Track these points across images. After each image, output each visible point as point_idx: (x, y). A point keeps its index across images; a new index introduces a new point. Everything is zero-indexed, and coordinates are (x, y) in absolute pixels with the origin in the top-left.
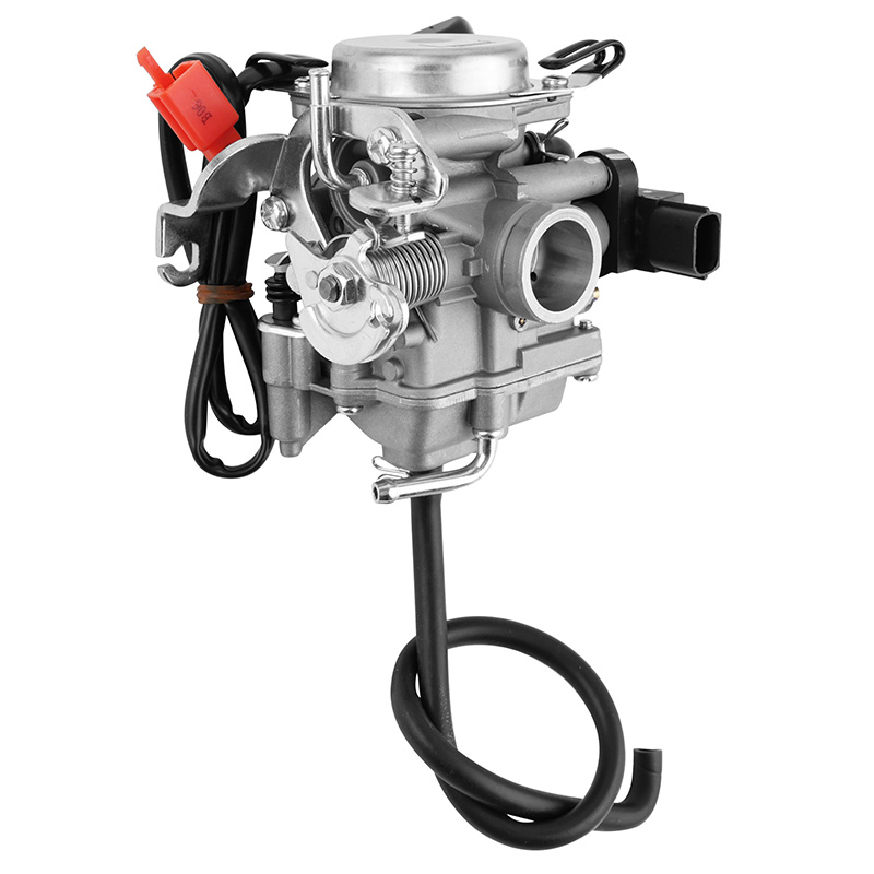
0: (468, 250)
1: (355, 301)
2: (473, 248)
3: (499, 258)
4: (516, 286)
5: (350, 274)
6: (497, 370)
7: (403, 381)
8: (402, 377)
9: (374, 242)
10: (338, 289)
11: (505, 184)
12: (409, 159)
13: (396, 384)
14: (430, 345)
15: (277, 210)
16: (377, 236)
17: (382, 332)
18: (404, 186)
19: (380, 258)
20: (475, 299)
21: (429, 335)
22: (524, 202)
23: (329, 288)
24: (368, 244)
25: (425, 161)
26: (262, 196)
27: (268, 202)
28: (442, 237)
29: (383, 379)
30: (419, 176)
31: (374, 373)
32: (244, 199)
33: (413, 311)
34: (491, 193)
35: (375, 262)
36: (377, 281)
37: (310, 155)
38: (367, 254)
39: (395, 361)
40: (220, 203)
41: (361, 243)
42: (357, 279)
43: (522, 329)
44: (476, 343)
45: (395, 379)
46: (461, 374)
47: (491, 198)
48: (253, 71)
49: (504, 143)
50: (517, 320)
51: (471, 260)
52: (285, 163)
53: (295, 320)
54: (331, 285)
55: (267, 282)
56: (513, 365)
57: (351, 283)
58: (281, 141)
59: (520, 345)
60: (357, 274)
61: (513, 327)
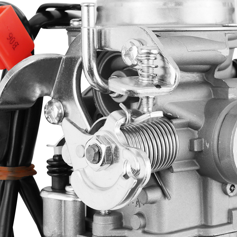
0: (193, 133)
1: (112, 163)
2: (196, 132)
3: (216, 137)
4: (229, 156)
5: (109, 143)
6: (214, 223)
7: (146, 229)
8: (144, 226)
9: (126, 119)
10: (99, 153)
11: (220, 89)
12: (152, 57)
13: (140, 231)
14: (166, 202)
15: (56, 110)
16: (129, 115)
17: (132, 182)
18: (148, 77)
19: (131, 132)
20: (198, 171)
21: (164, 195)
22: (233, 100)
23: (93, 153)
24: (122, 121)
25: (164, 61)
26: (46, 100)
27: (50, 103)
28: (175, 122)
29: (130, 229)
30: (159, 72)
31: (124, 224)
32: (32, 102)
33: (152, 174)
34: (210, 95)
35: (127, 135)
36: (127, 146)
37: (81, 67)
38: (121, 129)
39: (140, 215)
40: (15, 104)
41: (116, 120)
42: (113, 146)
43: (231, 194)
44: (199, 204)
45: (140, 228)
46: (188, 226)
47: (210, 99)
48: (41, 16)
49: (219, 59)
50: (228, 187)
51: (196, 139)
52: (62, 74)
53: (67, 188)
54: (95, 150)
55: (48, 161)
56: (225, 221)
57: (109, 149)
58: (60, 58)
59: (231, 207)
60: (113, 142)
61: (225, 193)
